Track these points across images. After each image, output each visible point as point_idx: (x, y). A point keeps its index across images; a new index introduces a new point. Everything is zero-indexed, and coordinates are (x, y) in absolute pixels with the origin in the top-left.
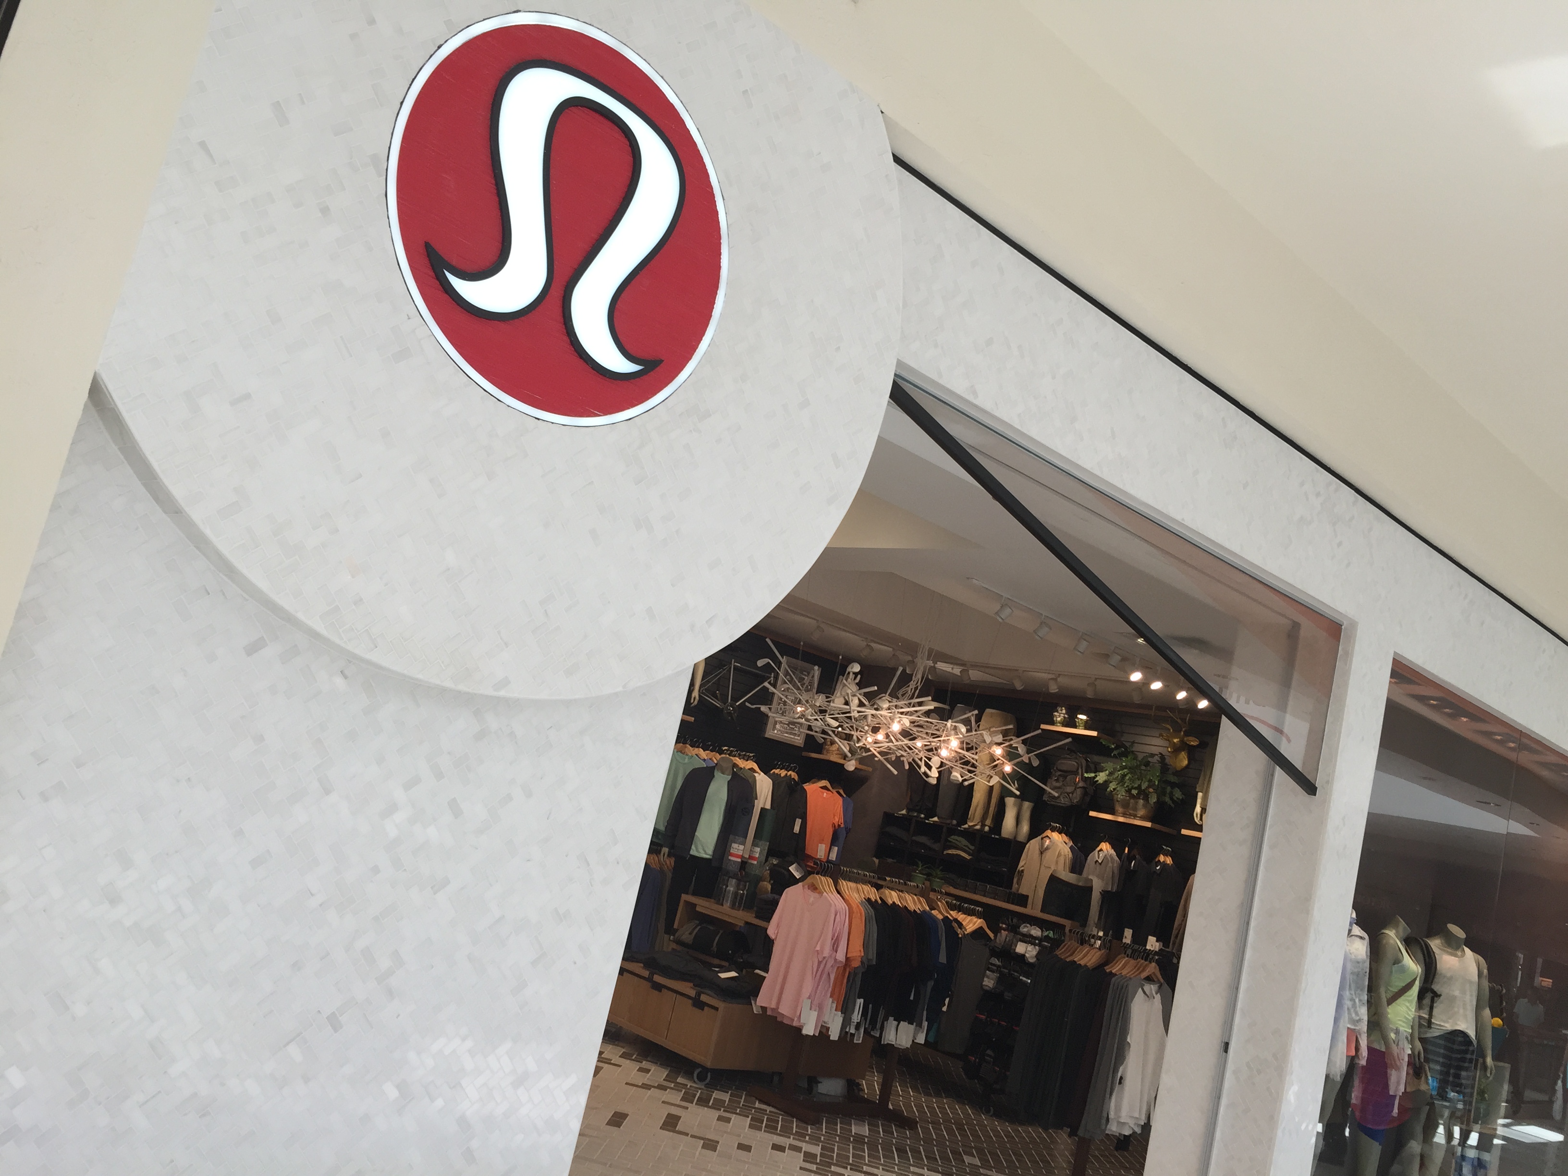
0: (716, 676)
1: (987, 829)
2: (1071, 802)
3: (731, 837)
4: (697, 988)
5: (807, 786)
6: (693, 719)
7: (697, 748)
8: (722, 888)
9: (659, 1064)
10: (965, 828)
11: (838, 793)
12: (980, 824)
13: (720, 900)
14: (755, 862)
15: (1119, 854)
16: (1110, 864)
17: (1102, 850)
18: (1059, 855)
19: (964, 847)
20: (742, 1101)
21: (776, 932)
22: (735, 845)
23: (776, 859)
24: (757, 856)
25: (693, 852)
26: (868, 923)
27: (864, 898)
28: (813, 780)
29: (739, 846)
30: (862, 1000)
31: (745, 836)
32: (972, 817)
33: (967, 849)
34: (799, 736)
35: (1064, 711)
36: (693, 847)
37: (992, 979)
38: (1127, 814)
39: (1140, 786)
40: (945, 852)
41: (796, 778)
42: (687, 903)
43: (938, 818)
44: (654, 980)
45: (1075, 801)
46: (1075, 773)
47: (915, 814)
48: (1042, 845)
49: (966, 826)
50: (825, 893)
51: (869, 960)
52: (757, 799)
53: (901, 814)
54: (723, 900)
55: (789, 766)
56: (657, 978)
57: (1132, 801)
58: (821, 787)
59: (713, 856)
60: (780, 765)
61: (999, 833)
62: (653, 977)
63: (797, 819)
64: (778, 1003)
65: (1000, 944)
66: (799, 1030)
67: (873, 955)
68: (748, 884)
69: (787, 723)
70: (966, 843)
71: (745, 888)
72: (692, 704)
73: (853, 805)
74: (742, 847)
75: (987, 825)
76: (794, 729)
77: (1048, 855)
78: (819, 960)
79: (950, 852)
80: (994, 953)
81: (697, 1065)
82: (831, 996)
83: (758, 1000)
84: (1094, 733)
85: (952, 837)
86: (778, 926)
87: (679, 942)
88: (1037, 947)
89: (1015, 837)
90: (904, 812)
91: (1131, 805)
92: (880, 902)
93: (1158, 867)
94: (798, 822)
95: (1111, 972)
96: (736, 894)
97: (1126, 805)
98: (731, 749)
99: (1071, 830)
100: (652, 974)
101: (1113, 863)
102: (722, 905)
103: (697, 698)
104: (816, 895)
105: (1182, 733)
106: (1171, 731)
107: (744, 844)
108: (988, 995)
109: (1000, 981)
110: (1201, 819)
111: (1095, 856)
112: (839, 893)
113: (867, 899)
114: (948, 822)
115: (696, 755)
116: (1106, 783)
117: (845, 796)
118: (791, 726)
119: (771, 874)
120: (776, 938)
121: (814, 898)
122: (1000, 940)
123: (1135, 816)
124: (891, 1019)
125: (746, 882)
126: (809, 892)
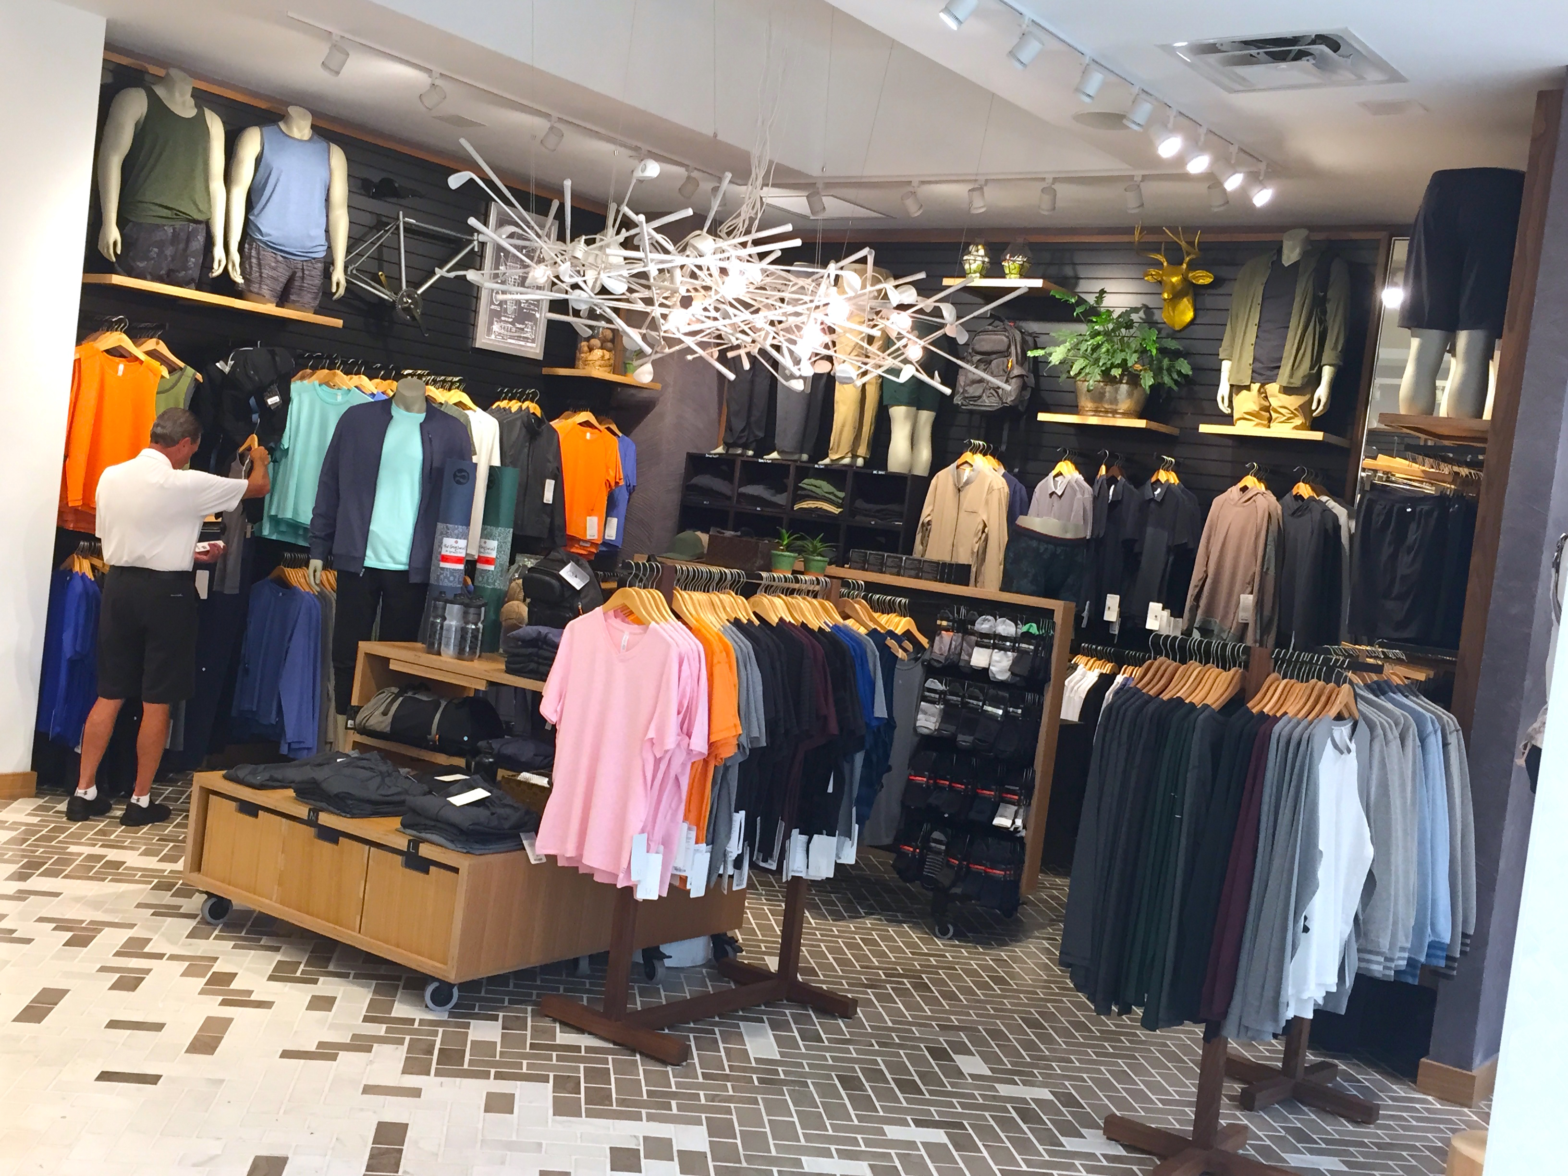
0: (373, 243)
1: (860, 462)
2: (1003, 403)
3: (440, 526)
4: (409, 831)
5: (555, 424)
6: (341, 322)
7: (356, 374)
8: (434, 624)
9: (351, 976)
10: (826, 465)
11: (609, 429)
12: (850, 455)
13: (433, 644)
14: (491, 568)
15: (1090, 479)
16: (1079, 495)
17: (1061, 474)
18: (990, 490)
19: (827, 495)
20: (529, 1033)
21: (559, 709)
22: (448, 541)
23: (529, 558)
24: (493, 555)
25: (370, 562)
26: (743, 672)
27: (728, 620)
28: (566, 413)
29: (456, 542)
30: (742, 814)
31: (467, 522)
32: (836, 444)
33: (833, 498)
34: (533, 341)
35: (982, 252)
36: (369, 552)
37: (933, 715)
38: (1101, 411)
39: (1125, 361)
40: (796, 507)
41: (538, 412)
42: (369, 656)
43: (779, 453)
44: (319, 822)
45: (1009, 399)
46: (1006, 354)
47: (739, 451)
48: (959, 477)
49: (827, 461)
50: (653, 623)
51: (752, 740)
52: (475, 454)
53: (715, 454)
54: (440, 644)
55: (522, 393)
56: (326, 819)
57: (1108, 388)
58: (580, 424)
59: (410, 564)
60: (507, 393)
61: (884, 465)
62: (317, 819)
63: (548, 481)
64: (581, 844)
65: (942, 654)
66: (629, 890)
67: (759, 730)
68: (483, 609)
69: (511, 320)
70: (832, 489)
71: (479, 620)
72: (335, 293)
73: (634, 447)
74: (462, 543)
75: (860, 456)
76: (523, 329)
77: (969, 494)
78: (655, 756)
79: (805, 505)
80: (932, 670)
81: (430, 979)
82: (686, 819)
83: (537, 843)
84: (1038, 283)
85: (806, 481)
86: (561, 697)
87: (363, 730)
88: (1009, 653)
89: (910, 471)
90: (720, 450)
91: (1107, 394)
92: (757, 622)
93: (1156, 490)
94: (550, 485)
95: (1261, 712)
96: (463, 631)
97: (1098, 397)
98: (419, 372)
99: (1003, 448)
100: (315, 811)
101: (1083, 494)
102: (439, 654)
103: (343, 283)
104: (635, 628)
105: (1184, 266)
106: (1165, 264)
107: (465, 536)
108: (927, 741)
109: (946, 717)
110: (1231, 405)
111: (1047, 484)
112: (678, 617)
113: (732, 621)
114: (796, 457)
115: (356, 387)
116: (1066, 363)
117: (620, 434)
118: (518, 326)
119: (526, 586)
120: (560, 719)
121: (631, 633)
122: (941, 649)
123: (1114, 413)
124: (795, 832)
125: (480, 607)
126: (617, 623)
